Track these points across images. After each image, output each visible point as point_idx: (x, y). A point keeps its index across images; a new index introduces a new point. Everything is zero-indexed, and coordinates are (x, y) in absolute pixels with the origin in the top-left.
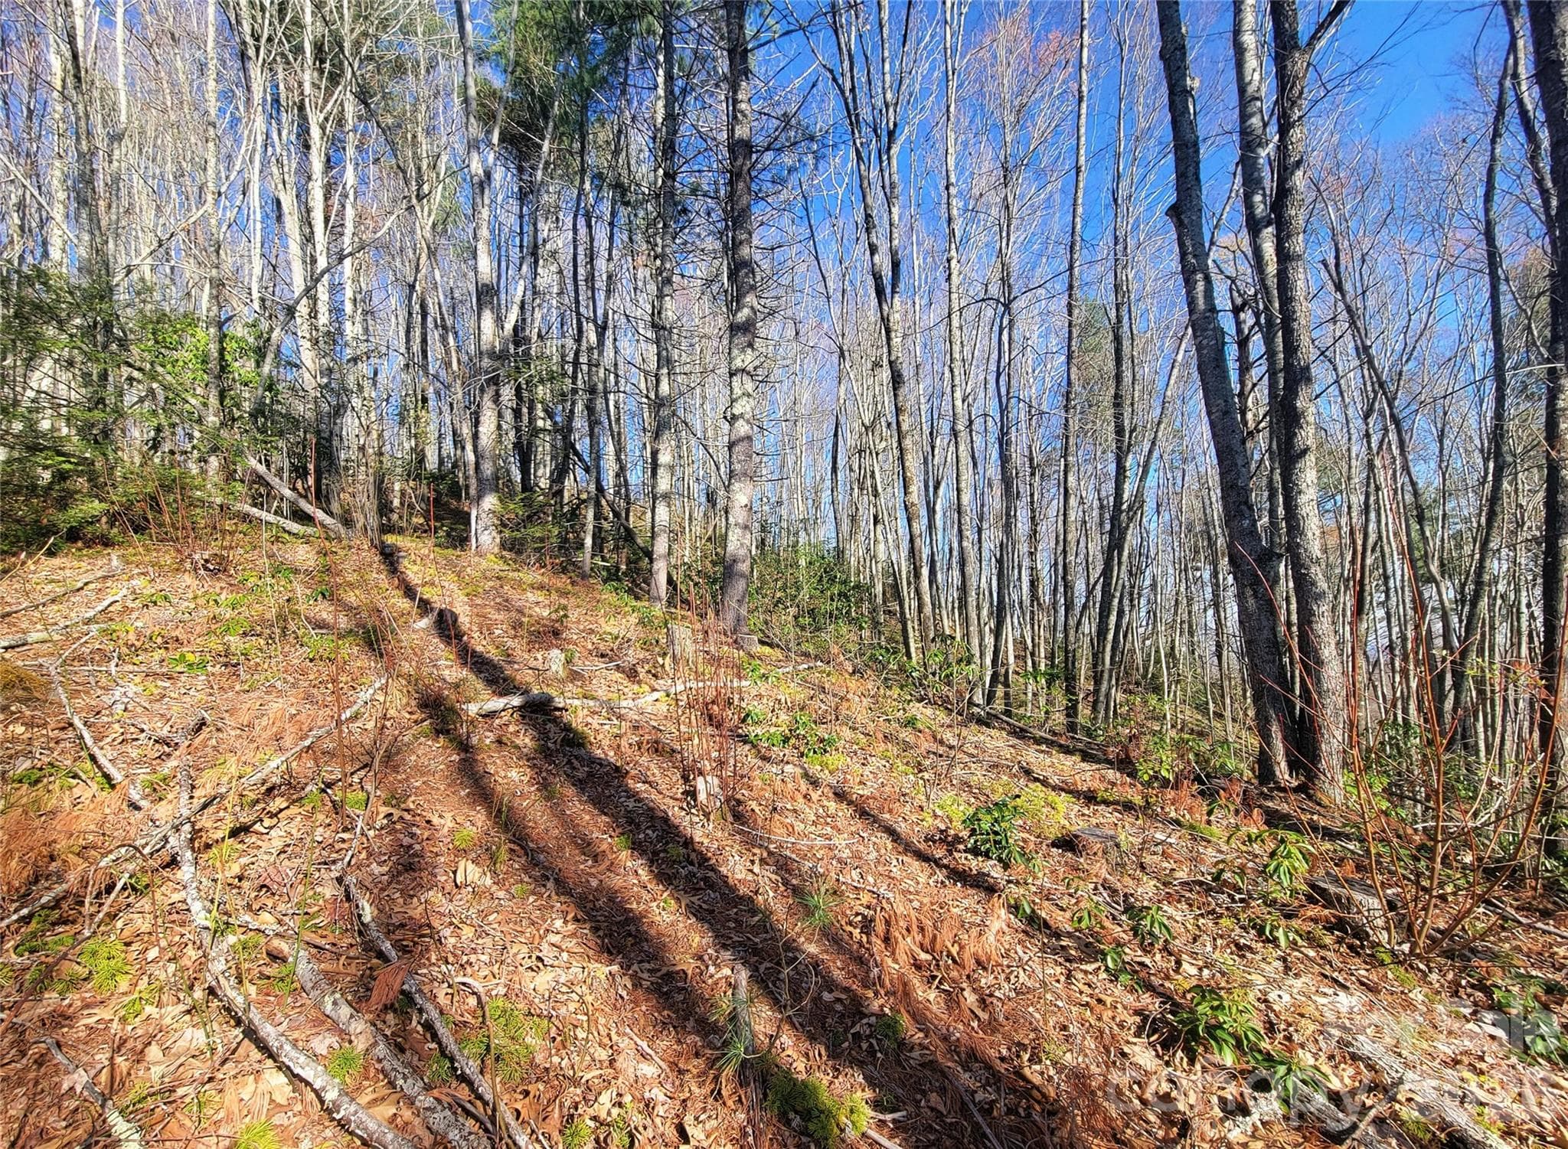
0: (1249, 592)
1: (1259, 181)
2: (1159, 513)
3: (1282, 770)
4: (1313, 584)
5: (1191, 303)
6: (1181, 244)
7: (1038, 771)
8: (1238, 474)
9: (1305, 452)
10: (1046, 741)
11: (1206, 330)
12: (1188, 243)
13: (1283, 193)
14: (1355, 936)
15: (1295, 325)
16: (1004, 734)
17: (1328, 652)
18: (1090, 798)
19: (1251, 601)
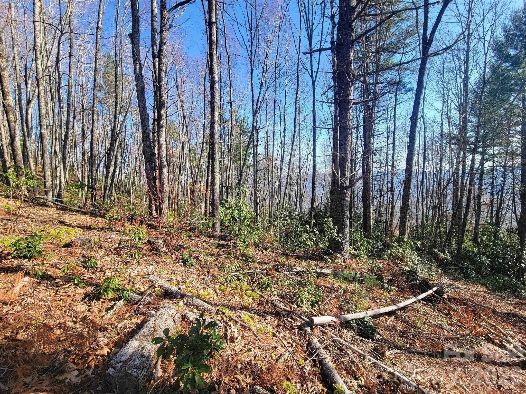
0: (148, 163)
1: (156, 43)
2: (131, 137)
3: (154, 213)
4: (163, 163)
5: (135, 70)
6: (133, 49)
7: (67, 221)
8: (146, 128)
9: (163, 126)
10: (76, 211)
11: (139, 80)
12: (135, 49)
13: (160, 50)
14: (156, 251)
15: (162, 90)
16: (55, 209)
17: (166, 181)
18: (89, 228)
19: (148, 166)
